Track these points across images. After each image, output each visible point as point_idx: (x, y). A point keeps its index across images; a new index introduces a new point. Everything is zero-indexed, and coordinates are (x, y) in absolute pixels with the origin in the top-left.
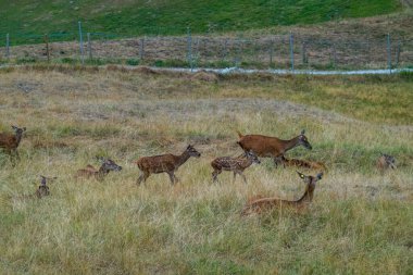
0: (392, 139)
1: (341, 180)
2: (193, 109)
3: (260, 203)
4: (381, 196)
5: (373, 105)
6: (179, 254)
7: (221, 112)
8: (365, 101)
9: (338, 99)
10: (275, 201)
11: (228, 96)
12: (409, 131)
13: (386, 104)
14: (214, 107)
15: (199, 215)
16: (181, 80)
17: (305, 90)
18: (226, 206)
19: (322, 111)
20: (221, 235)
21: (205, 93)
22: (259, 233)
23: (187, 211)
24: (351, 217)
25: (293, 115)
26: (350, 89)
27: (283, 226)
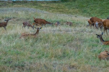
0: (59, 18)
1: (46, 28)
2: (6, 10)
3: (25, 35)
4: (57, 33)
5: (54, 9)
6: (3, 49)
7: (14, 11)
8: (52, 8)
9: (45, 7)
10: (28, 35)
11: (16, 7)
12: (63, 15)
13: (57, 8)
14: (12, 10)
15: (8, 38)
16: (3, 3)
17: (36, 5)
18: (15, 36)
19: (40, 10)
20: (14, 44)
21: (9, 6)
22: (24, 43)
23: (5, 37)
24: (49, 38)
25: (33, 12)
26: (48, 5)
27: (31, 41)
